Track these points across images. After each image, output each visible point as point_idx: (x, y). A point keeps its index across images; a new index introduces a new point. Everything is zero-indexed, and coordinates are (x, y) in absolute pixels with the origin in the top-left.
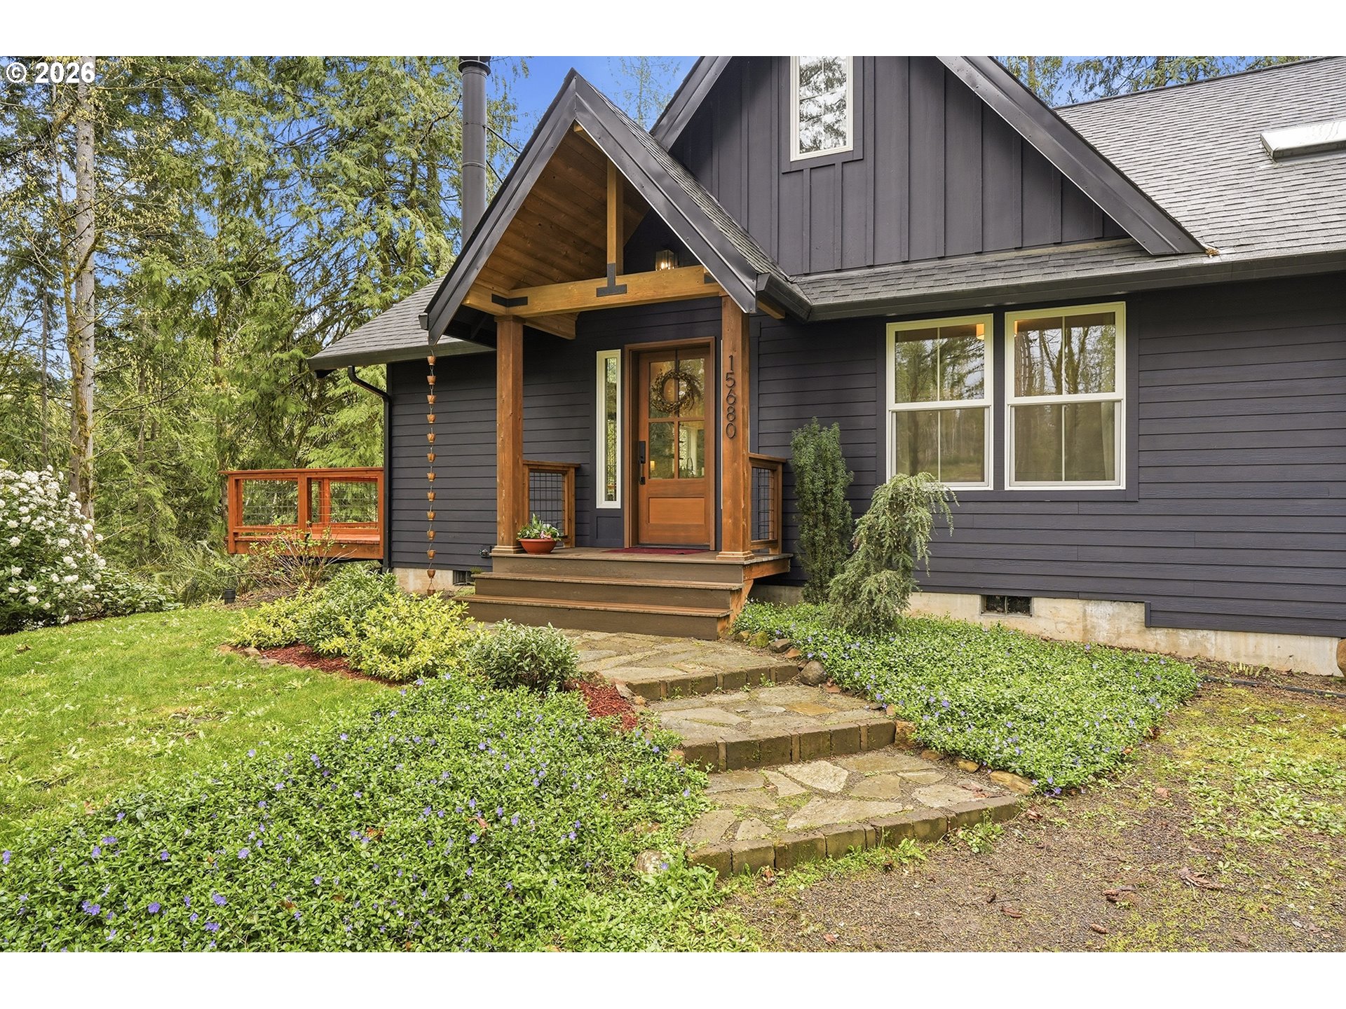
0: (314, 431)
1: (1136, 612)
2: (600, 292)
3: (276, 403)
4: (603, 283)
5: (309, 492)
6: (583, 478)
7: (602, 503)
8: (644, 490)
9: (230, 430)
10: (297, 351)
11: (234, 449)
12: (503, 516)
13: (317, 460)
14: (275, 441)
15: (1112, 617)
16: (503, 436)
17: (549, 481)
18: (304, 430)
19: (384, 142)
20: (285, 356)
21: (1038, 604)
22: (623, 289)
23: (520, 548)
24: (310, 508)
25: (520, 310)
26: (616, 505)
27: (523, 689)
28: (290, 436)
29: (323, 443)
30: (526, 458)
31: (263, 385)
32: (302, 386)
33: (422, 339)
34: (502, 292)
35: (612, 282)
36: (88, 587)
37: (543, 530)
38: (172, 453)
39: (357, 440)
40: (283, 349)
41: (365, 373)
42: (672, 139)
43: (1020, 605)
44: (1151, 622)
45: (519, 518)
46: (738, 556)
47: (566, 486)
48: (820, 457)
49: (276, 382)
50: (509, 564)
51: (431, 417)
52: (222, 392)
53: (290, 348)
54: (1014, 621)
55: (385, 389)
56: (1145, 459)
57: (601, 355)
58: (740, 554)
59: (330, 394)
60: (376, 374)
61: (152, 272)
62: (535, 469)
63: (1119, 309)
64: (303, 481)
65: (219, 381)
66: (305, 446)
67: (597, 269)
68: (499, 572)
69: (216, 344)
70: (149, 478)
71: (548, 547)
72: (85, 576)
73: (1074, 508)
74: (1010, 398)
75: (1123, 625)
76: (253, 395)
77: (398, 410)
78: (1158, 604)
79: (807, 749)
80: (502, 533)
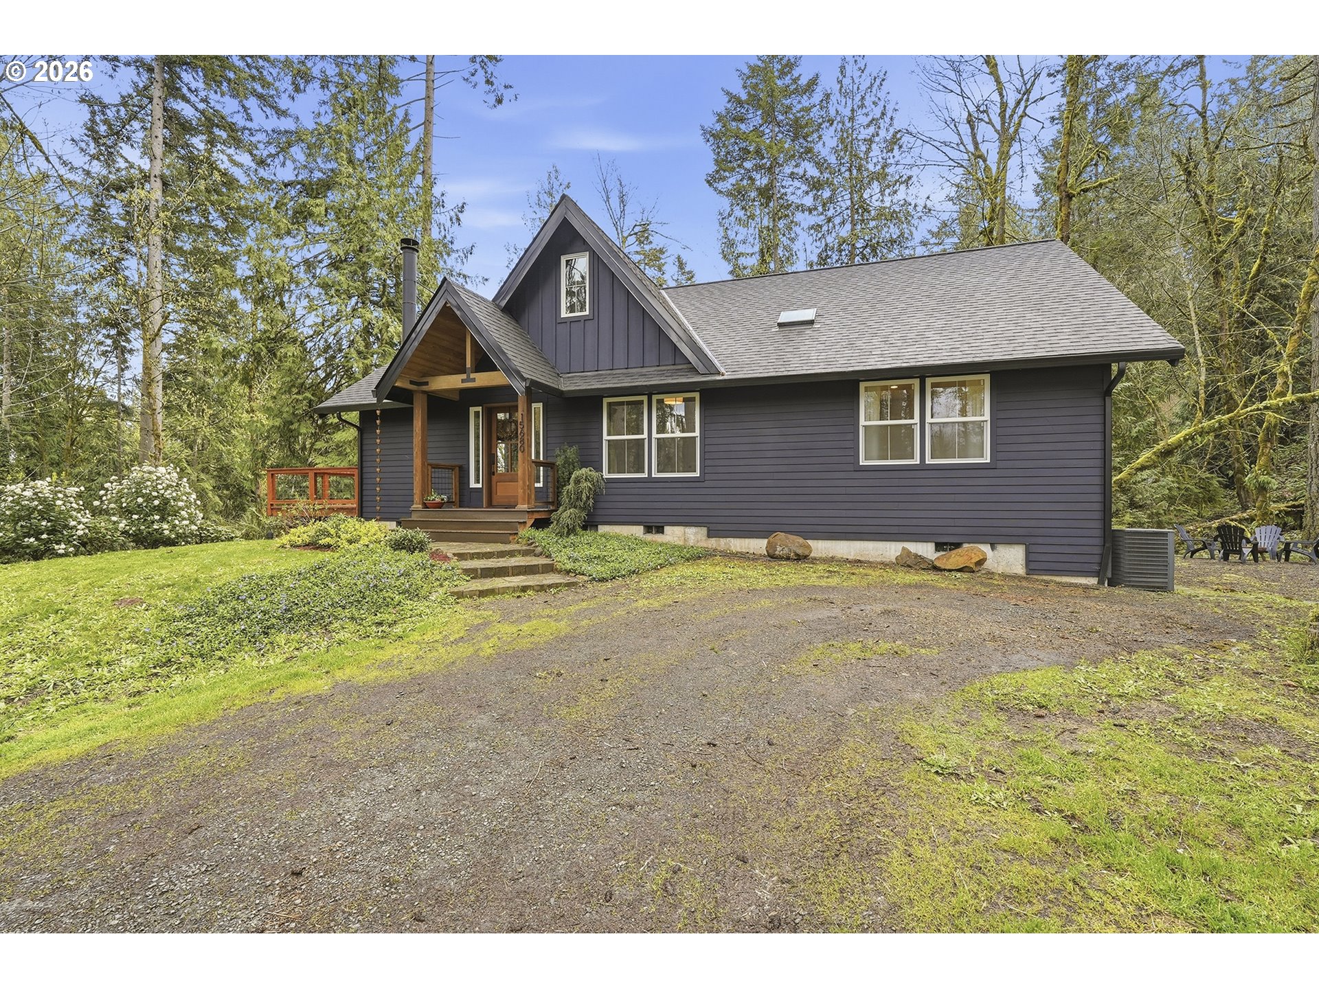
0: (319, 445)
1: (704, 531)
2: (463, 381)
3: (292, 427)
4: (464, 376)
5: (316, 481)
6: (463, 472)
7: (473, 485)
8: (494, 478)
9: (262, 445)
10: (308, 395)
11: (264, 457)
12: (417, 491)
13: (320, 462)
14: (293, 452)
15: (696, 533)
16: (417, 451)
17: (445, 473)
18: (313, 445)
19: (364, 266)
20: (300, 397)
21: (667, 529)
22: (474, 380)
23: (425, 506)
24: (316, 489)
25: (425, 388)
26: (480, 486)
27: (404, 551)
28: (303, 448)
29: (326, 453)
30: (430, 462)
31: (285, 415)
32: (311, 417)
33: (374, 401)
34: (415, 379)
35: (468, 376)
36: (194, 527)
37: (435, 498)
38: (219, 459)
39: (348, 450)
40: (298, 393)
41: (345, 416)
42: (503, 303)
43: (660, 530)
44: (709, 536)
45: (425, 492)
46: (524, 507)
47: (454, 477)
48: (566, 461)
49: (293, 413)
50: (419, 514)
51: (378, 441)
52: (255, 419)
53: (303, 393)
54: (658, 538)
55: (358, 424)
56: (708, 463)
57: (472, 410)
58: (526, 506)
59: (330, 422)
60: (353, 417)
61: (211, 343)
62: (435, 467)
63: (697, 395)
64: (311, 475)
65: (253, 411)
66: (313, 455)
67: (461, 370)
68: (414, 517)
69: (250, 387)
70: (202, 476)
71: (440, 505)
72: (192, 523)
73: (680, 485)
74: (655, 435)
75: (699, 537)
76: (278, 422)
77: (365, 436)
78: (712, 527)
79: (516, 572)
80: (417, 498)
